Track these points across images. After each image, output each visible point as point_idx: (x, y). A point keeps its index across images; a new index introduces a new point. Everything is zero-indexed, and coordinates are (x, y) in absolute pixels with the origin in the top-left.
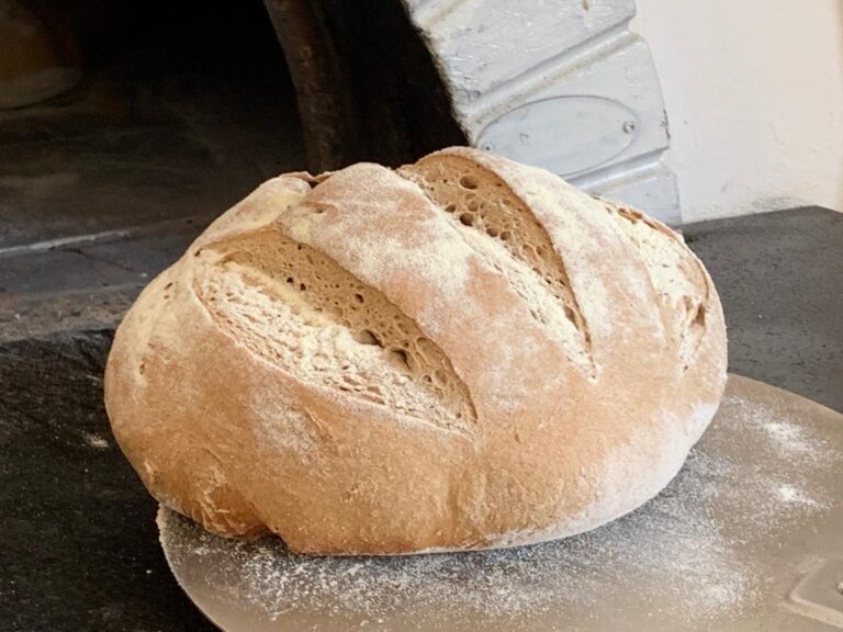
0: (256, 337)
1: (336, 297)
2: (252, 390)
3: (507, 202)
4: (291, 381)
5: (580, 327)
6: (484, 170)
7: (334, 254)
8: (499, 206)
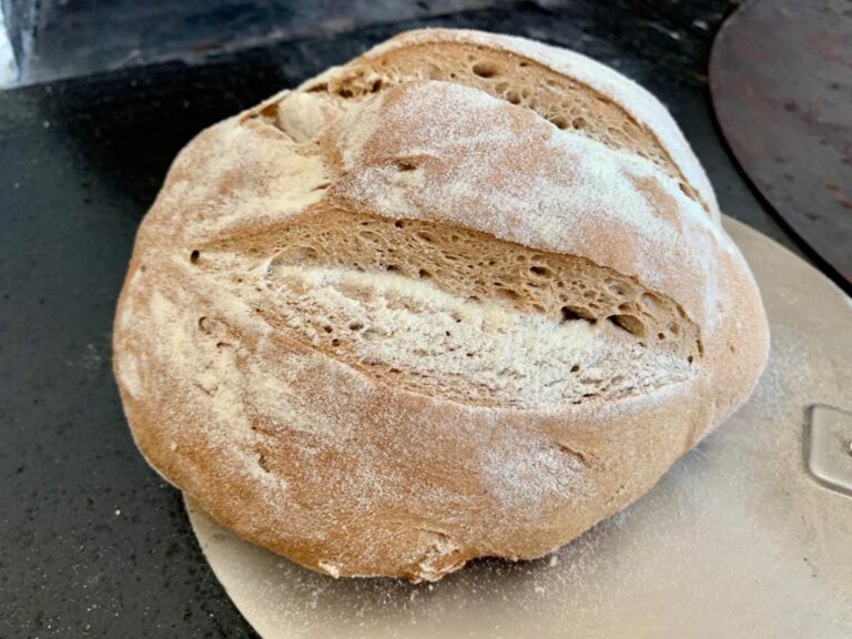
0: (450, 379)
1: (494, 277)
2: (480, 451)
3: (551, 83)
4: (530, 420)
5: (695, 196)
6: (493, 51)
7: (482, 224)
8: (548, 91)
